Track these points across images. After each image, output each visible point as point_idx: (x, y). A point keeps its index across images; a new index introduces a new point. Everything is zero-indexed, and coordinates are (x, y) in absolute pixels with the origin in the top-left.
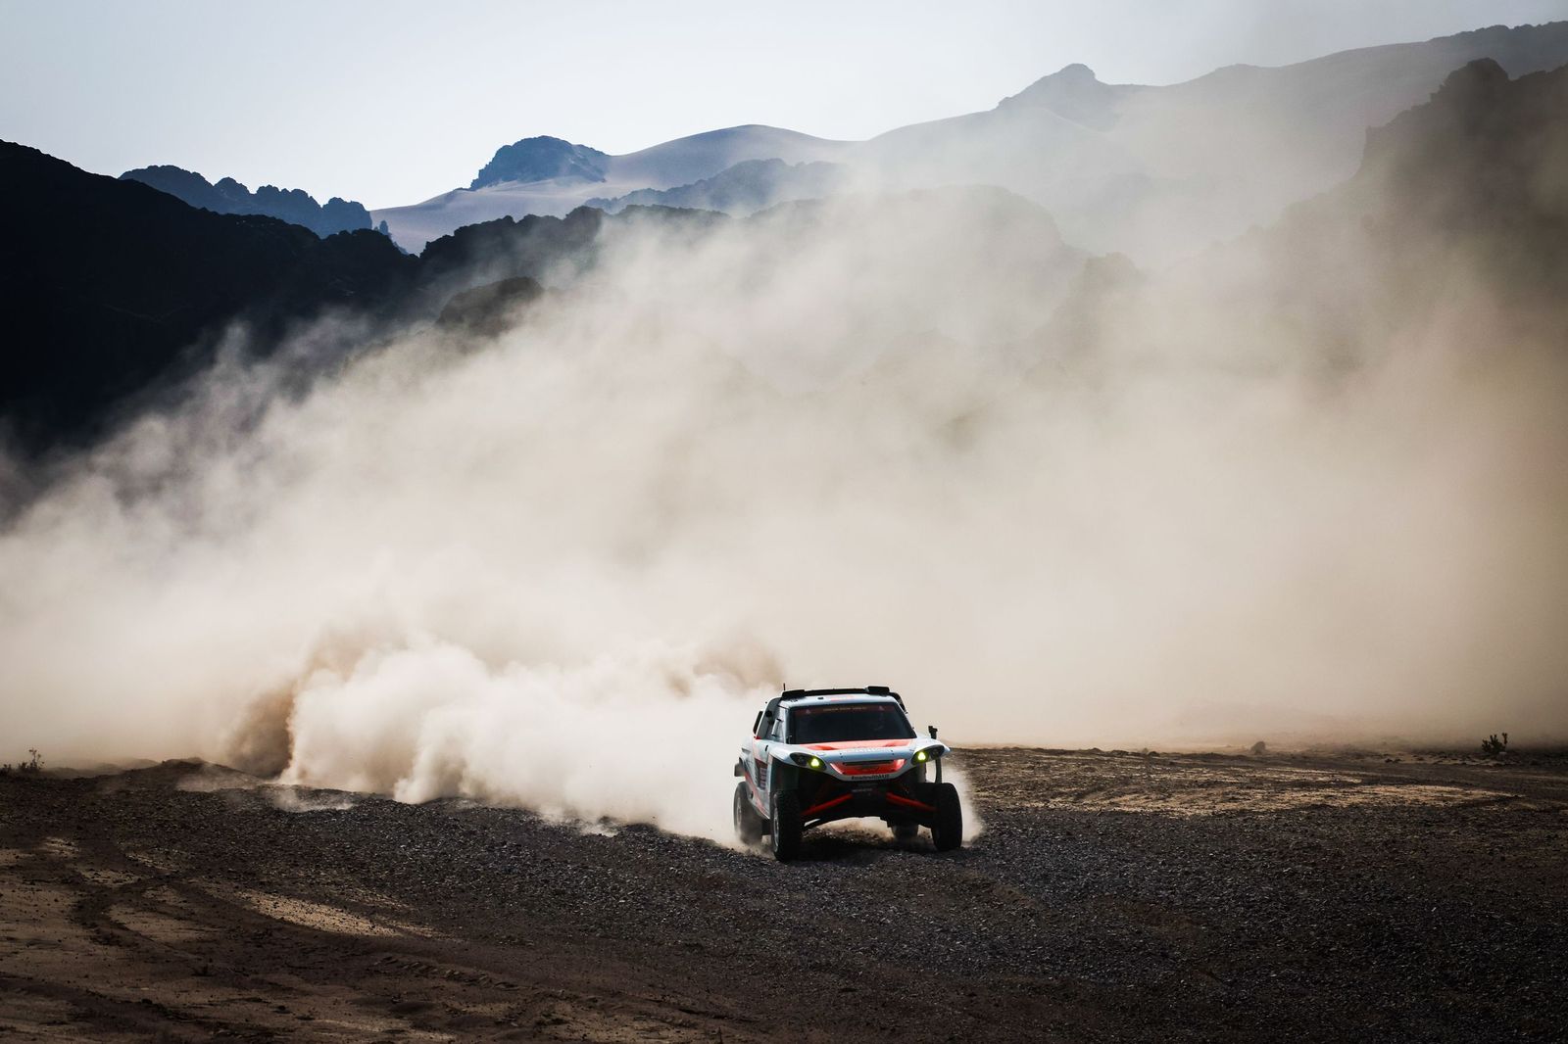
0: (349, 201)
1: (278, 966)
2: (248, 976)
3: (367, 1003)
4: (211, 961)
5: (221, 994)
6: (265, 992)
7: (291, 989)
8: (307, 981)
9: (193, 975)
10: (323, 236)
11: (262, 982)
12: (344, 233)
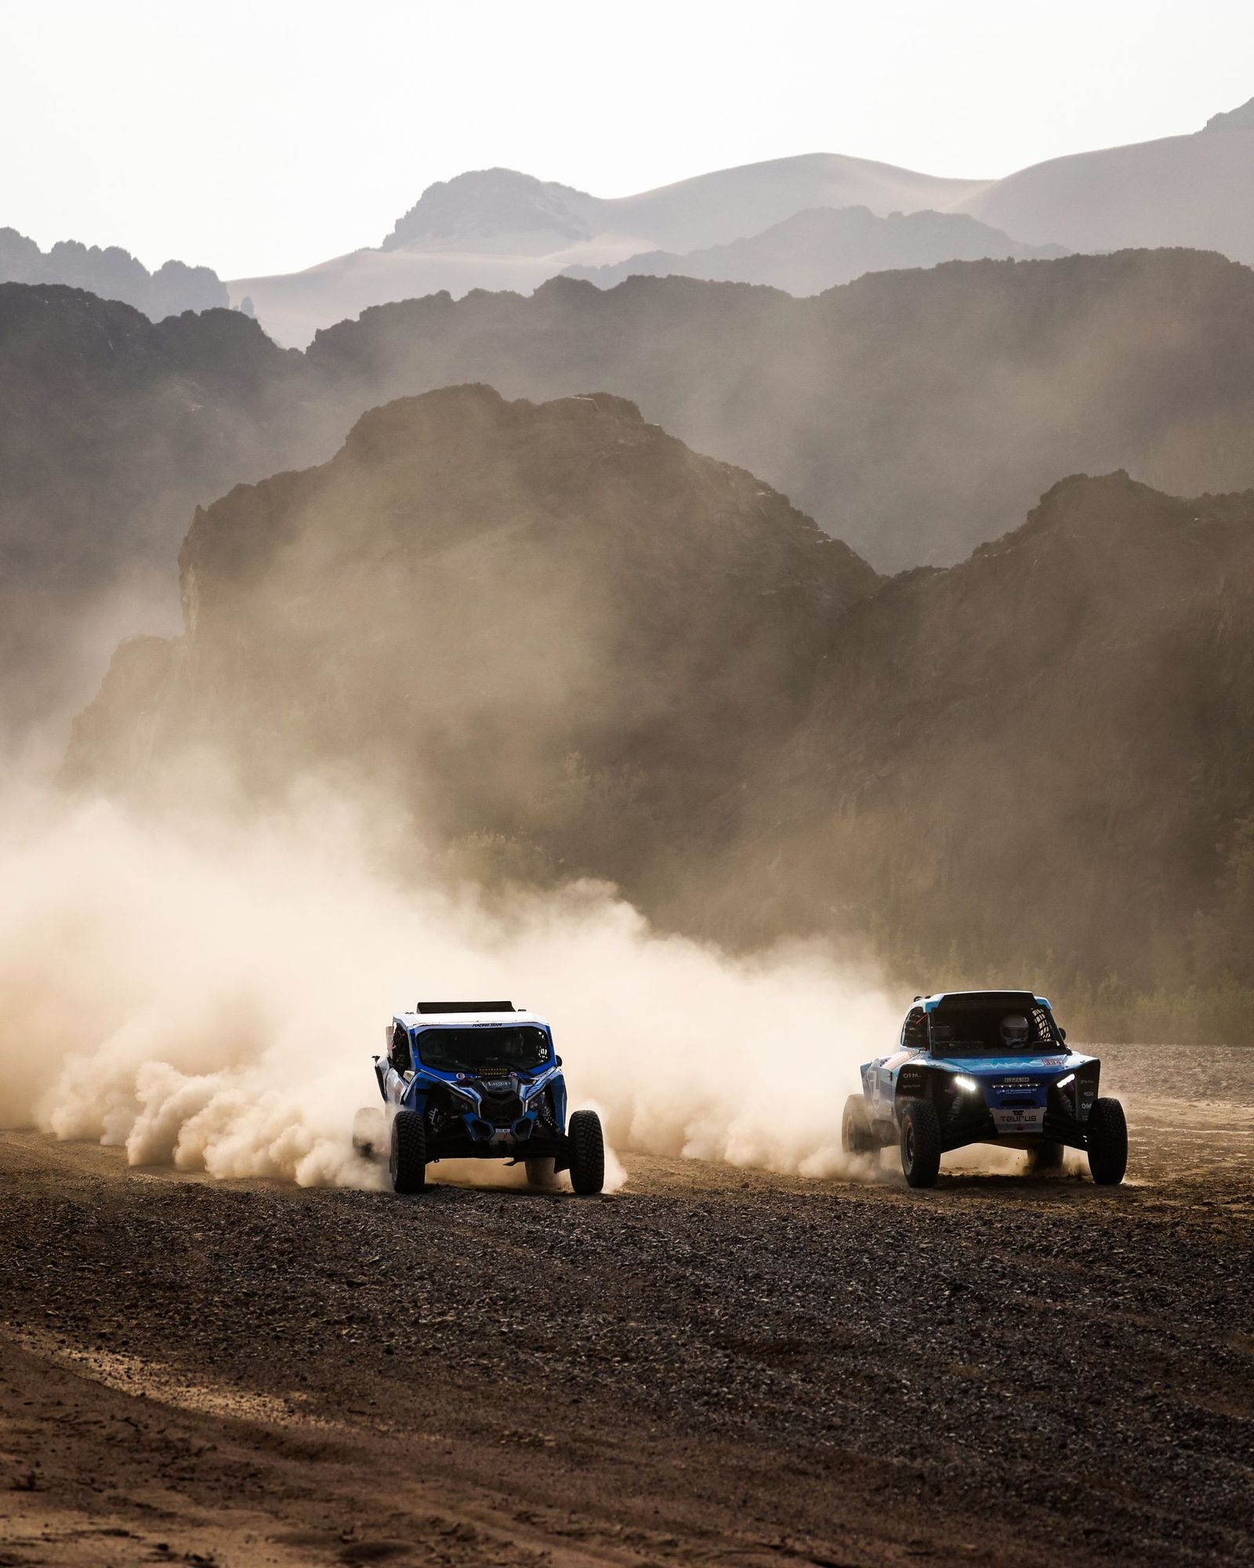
0: (193, 266)
1: (148, 1476)
2: (100, 1491)
3: (300, 1541)
4: (38, 1465)
5: (62, 1522)
6: (132, 1520)
7: (171, 1516)
8: (198, 1502)
9: (12, 1489)
10: (156, 318)
11: (125, 1502)
12: (188, 314)
